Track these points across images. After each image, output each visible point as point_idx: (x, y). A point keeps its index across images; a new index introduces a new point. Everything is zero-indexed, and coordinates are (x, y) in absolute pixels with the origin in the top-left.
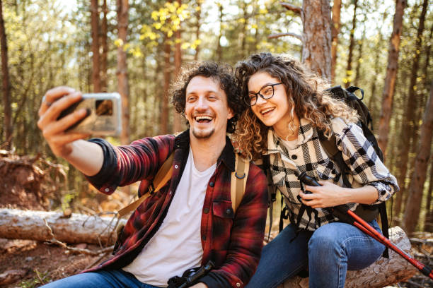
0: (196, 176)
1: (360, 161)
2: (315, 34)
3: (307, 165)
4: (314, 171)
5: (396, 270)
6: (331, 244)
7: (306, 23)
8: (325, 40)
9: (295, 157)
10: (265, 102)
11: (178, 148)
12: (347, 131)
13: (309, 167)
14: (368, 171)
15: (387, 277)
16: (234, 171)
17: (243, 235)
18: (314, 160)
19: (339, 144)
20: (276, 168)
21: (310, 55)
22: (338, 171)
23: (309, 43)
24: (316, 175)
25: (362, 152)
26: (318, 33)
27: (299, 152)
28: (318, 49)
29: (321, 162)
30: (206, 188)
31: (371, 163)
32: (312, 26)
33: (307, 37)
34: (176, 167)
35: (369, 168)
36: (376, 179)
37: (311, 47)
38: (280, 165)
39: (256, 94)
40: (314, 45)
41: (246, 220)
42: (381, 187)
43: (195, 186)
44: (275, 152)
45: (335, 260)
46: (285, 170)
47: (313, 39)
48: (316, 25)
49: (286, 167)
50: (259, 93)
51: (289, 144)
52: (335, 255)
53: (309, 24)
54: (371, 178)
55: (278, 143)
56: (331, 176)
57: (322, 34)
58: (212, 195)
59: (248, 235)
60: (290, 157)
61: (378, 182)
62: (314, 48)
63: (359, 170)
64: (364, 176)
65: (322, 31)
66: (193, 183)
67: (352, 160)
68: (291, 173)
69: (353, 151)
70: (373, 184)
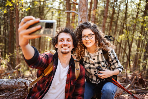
0: (62, 69)
1: (114, 61)
2: (83, 13)
3: (98, 62)
4: (100, 64)
5: (117, 93)
6: (111, 91)
7: (80, 9)
8: (86, 15)
9: (94, 59)
10: (89, 40)
11: (55, 59)
12: (112, 51)
13: (99, 63)
14: (116, 64)
15: (115, 96)
16: (75, 67)
17: (79, 90)
18: (100, 60)
19: (109, 56)
20: (86, 62)
21: (82, 20)
22: (108, 64)
23: (81, 16)
24: (101, 66)
25: (115, 58)
26: (84, 13)
27: (96, 58)
28: (84, 18)
29: (103, 61)
30: (67, 74)
31: (117, 62)
32: (82, 10)
33: (81, 14)
34: (54, 66)
35: (117, 63)
36: (118, 67)
37: (82, 17)
38: (88, 61)
39: (86, 36)
40: (83, 17)
41: (80, 85)
42: (120, 69)
43: (62, 73)
44: (86, 57)
45: (112, 96)
46: (90, 63)
47: (82, 15)
48: (84, 10)
49: (90, 62)
50: (87, 36)
51: (92, 55)
52: (112, 95)
53: (81, 9)
54: (117, 66)
55: (88, 54)
56: (106, 66)
57: (85, 13)
58: (69, 77)
59: (81, 90)
60: (93, 59)
61: (119, 68)
62: (83, 18)
63: (114, 64)
64: (115, 66)
65: (86, 12)
66: (61, 72)
67: (112, 61)
68: (92, 65)
69: (113, 58)
70: (117, 68)
